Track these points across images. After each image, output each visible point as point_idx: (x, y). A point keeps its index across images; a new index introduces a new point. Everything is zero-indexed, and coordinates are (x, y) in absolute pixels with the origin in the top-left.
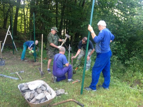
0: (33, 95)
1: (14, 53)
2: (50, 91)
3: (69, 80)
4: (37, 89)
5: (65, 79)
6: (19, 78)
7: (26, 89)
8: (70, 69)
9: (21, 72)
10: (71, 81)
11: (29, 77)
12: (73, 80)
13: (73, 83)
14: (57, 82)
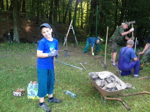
0: (103, 83)
1: (75, 46)
2: (120, 83)
3: (135, 75)
4: (106, 79)
5: (130, 74)
6: (83, 68)
7: (96, 77)
8: (137, 64)
9: (85, 63)
10: (138, 77)
11: (92, 68)
12: (140, 76)
13: (141, 79)
14: (122, 76)
